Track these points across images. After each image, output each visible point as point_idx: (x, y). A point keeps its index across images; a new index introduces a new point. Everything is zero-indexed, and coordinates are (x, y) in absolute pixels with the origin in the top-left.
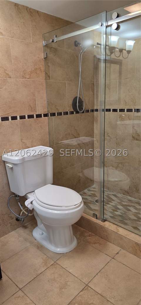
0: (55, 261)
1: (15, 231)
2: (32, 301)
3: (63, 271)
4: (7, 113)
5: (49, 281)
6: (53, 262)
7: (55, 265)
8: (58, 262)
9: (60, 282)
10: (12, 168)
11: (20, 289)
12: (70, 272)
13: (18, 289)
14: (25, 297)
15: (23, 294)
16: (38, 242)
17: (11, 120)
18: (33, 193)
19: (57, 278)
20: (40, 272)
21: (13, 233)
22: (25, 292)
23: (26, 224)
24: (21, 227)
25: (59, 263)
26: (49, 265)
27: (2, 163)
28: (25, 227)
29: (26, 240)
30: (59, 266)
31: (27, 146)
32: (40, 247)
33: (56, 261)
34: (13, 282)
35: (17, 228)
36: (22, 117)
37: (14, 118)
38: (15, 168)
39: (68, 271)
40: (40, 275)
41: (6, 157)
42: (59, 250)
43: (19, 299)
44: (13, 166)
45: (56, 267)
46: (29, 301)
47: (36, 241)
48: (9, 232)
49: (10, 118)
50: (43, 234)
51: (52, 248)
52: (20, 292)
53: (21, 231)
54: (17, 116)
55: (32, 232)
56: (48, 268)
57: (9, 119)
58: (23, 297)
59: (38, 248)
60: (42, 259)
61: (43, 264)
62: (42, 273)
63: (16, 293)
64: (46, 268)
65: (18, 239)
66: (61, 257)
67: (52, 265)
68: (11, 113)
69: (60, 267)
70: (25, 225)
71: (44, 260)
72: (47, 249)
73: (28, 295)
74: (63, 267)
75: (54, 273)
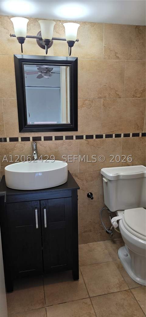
0: (130, 288)
1: (103, 241)
2: (96, 314)
3: (135, 303)
4: (111, 131)
5: (117, 304)
6: (127, 288)
7: (128, 292)
8: (132, 290)
9: (127, 311)
10: (107, 183)
11: (90, 297)
12: (141, 307)
13: (88, 296)
14: (91, 306)
15: (90, 303)
16: (120, 262)
17: (114, 137)
18: (123, 212)
19: (126, 306)
20: (112, 291)
21: (101, 243)
22: (92, 302)
23: (116, 239)
24: (110, 240)
25: (134, 293)
26: (123, 289)
27: (100, 176)
28: (114, 242)
29: (110, 255)
30: (132, 295)
31: (127, 164)
32: (121, 268)
33: (132, 289)
34: (86, 288)
35: (106, 240)
36: (126, 135)
37: (118, 136)
38: (109, 184)
39: (139, 305)
40: (111, 294)
41: (105, 171)
42: (138, 280)
43: (86, 305)
44: (108, 181)
45: (129, 294)
46: (92, 312)
47: (118, 260)
48: (98, 241)
49: (114, 135)
50: (127, 255)
51: (132, 274)
52: (89, 299)
53: (109, 243)
54: (121, 134)
55: (118, 249)
56: (121, 292)
57: (112, 136)
58: (89, 305)
59: (118, 267)
60: (119, 280)
61: (118, 285)
62: (113, 293)
63: (85, 298)
64: (119, 291)
65: (104, 250)
66: (137, 287)
67: (125, 290)
68: (116, 130)
69: (133, 297)
70: (114, 239)
71: (120, 282)
72: (126, 272)
73: (94, 306)
74: (135, 299)
75: (124, 299)
